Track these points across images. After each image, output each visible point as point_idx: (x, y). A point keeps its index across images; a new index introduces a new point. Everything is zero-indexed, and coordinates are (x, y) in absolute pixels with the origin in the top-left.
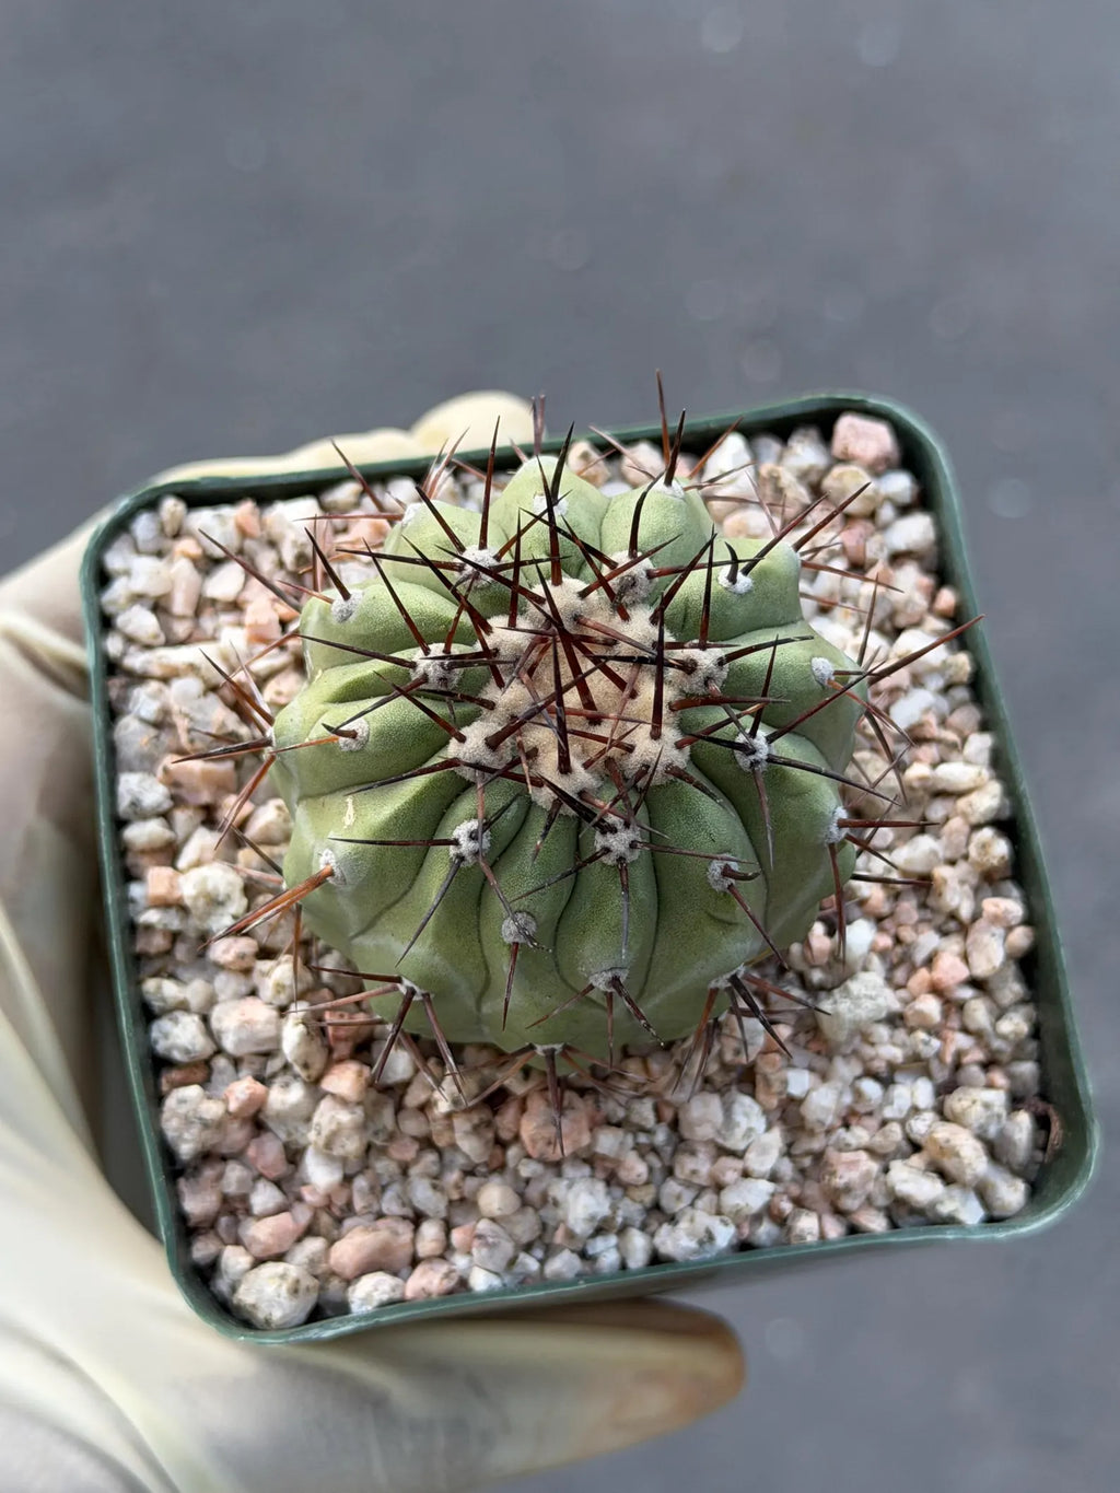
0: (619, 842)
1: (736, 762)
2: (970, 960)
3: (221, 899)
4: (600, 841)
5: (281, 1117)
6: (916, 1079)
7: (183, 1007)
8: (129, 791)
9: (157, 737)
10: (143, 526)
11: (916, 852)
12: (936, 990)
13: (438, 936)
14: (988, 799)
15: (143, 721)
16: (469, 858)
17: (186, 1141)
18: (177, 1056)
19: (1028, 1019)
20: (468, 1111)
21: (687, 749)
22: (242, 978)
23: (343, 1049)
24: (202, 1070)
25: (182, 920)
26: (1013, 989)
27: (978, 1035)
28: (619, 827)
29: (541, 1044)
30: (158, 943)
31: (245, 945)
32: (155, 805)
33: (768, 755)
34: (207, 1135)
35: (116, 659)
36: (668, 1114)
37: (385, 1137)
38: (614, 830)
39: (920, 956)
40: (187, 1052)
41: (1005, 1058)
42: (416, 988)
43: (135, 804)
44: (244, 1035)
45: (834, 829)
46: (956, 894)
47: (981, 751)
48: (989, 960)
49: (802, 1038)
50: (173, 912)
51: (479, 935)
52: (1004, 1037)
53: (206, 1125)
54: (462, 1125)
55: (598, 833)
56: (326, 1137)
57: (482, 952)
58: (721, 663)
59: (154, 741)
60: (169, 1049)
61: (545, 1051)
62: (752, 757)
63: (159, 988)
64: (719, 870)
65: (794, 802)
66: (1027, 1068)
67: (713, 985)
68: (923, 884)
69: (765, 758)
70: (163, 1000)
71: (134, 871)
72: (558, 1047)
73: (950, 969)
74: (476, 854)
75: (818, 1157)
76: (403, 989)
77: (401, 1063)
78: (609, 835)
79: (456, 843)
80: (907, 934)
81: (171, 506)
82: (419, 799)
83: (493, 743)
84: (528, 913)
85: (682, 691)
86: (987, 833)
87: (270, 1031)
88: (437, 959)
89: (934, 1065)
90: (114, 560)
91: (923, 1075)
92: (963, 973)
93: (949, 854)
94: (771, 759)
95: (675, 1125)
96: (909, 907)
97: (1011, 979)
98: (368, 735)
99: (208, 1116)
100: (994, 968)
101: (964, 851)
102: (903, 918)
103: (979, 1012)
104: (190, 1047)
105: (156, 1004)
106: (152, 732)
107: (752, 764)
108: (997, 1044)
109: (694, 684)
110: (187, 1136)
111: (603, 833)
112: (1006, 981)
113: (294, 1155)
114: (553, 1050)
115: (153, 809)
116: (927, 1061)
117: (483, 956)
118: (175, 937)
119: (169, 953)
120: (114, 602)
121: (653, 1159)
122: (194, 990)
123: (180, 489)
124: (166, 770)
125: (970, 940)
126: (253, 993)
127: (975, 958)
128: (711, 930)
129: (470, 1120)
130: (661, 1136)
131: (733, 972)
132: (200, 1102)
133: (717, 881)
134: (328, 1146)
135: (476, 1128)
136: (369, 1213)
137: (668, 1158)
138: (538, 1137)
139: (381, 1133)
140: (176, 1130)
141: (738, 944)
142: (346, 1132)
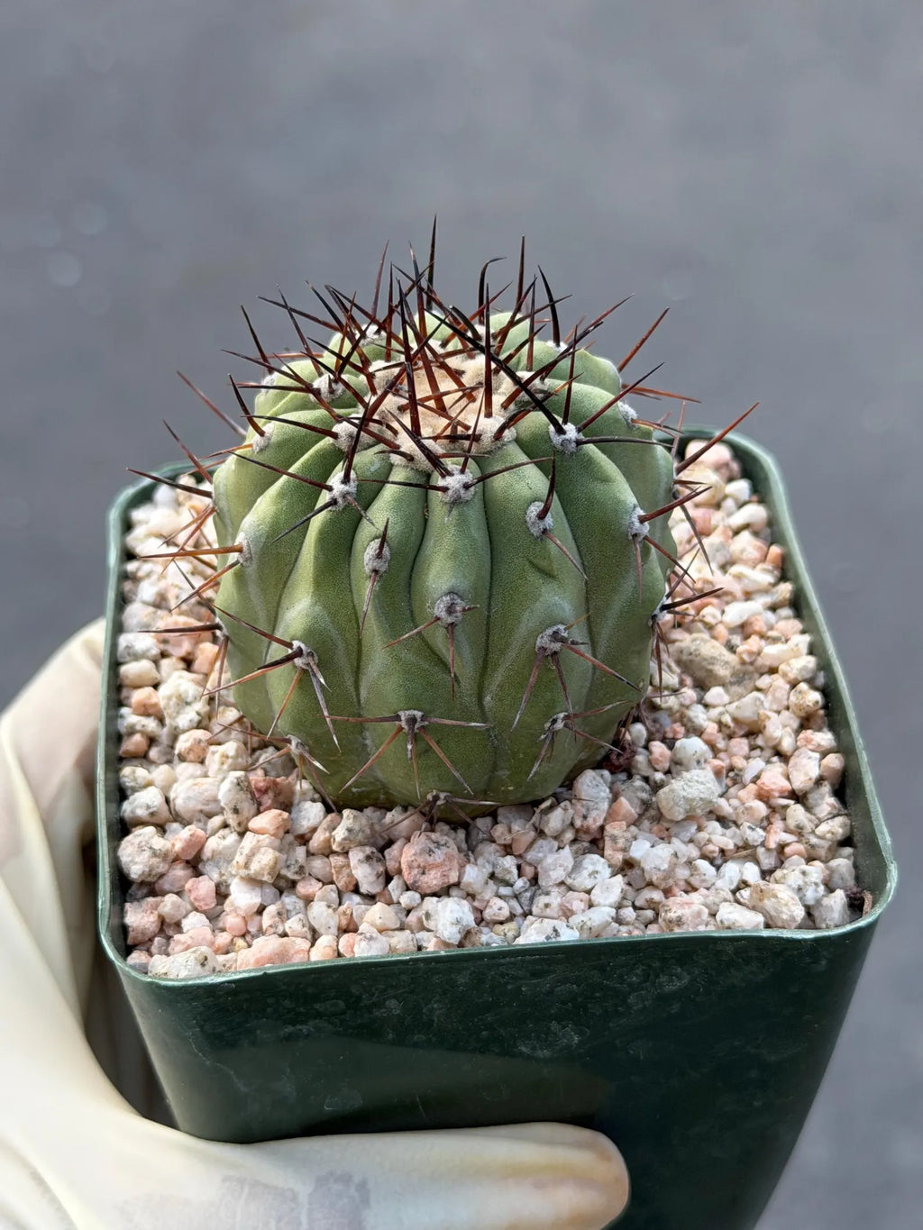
0: (455, 482)
1: (551, 440)
2: (791, 777)
3: (189, 700)
4: (440, 482)
5: (215, 857)
6: (745, 863)
7: (151, 785)
8: (128, 643)
9: (155, 613)
10: (162, 492)
11: (747, 705)
12: (763, 797)
13: (317, 584)
14: (804, 662)
15: (146, 603)
16: (340, 501)
17: (137, 864)
19: (843, 825)
20: (361, 844)
22: (199, 766)
23: (268, 800)
25: (158, 727)
26: (829, 802)
27: (799, 833)
28: (455, 472)
29: (404, 711)
30: (137, 740)
31: (200, 735)
32: (145, 649)
33: (576, 438)
34: (154, 861)
36: (529, 871)
37: (296, 869)
38: (450, 474)
39: (748, 776)
41: (822, 854)
42: (303, 648)
43: (129, 650)
46: (780, 729)
48: (806, 776)
49: (647, 824)
50: (151, 718)
52: (822, 837)
53: (155, 854)
54: (356, 856)
55: (439, 476)
56: (247, 855)
59: (151, 615)
60: (134, 814)
61: (407, 721)
62: (563, 437)
63: (134, 773)
64: (534, 513)
66: (843, 863)
67: (539, 643)
68: (754, 730)
69: (574, 439)
70: (135, 779)
72: (418, 714)
73: (774, 782)
74: (346, 495)
77: (311, 813)
78: (447, 477)
79: (330, 488)
80: (739, 763)
86: (803, 687)
87: (210, 789)
88: (317, 608)
89: (761, 851)
91: (748, 860)
92: (785, 787)
93: (775, 706)
94: (579, 442)
95: (535, 880)
96: (740, 744)
97: (826, 795)
98: (273, 431)
99: (157, 848)
100: (811, 779)
101: (785, 703)
102: (735, 750)
103: (798, 815)
105: (130, 784)
106: (151, 609)
107: (563, 441)
108: (814, 841)
110: (138, 861)
111: (443, 475)
112: (822, 796)
113: (221, 894)
114: (415, 718)
115: (143, 652)
116: (754, 848)
118: (152, 741)
119: (144, 754)
121: (514, 903)
122: (160, 773)
125: (790, 766)
126: (206, 776)
127: (794, 776)
128: (533, 578)
129: (364, 852)
130: (520, 884)
131: (555, 628)
132: (152, 837)
133: (533, 523)
134: (247, 866)
135: (368, 858)
136: (275, 933)
137: (527, 903)
138: (415, 864)
139: (293, 867)
140: (129, 855)
141: (557, 598)
142: (263, 850)
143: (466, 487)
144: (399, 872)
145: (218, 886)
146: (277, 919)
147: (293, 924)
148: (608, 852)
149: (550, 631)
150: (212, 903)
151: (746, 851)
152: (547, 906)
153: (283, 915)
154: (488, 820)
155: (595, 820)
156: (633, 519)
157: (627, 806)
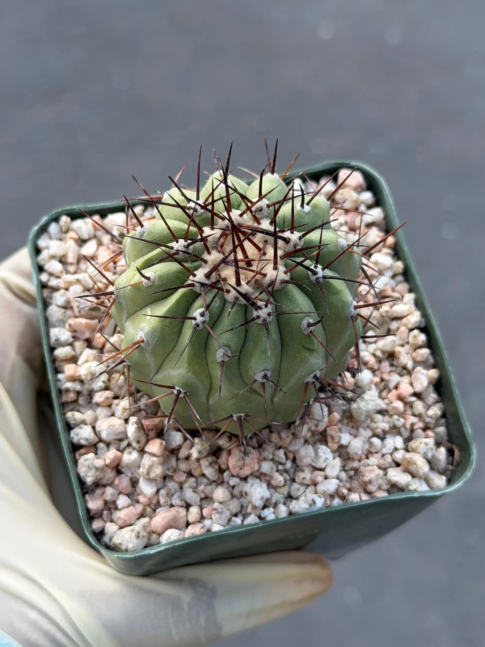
0: (263, 313)
1: (310, 279)
2: (413, 385)
3: (97, 375)
4: (255, 314)
5: (128, 466)
6: (395, 436)
7: (84, 422)
8: (55, 335)
9: (65, 312)
10: (53, 228)
11: (387, 343)
12: (400, 398)
13: (189, 364)
14: (415, 317)
15: (59, 306)
16: (201, 325)
17: (89, 476)
18: (83, 442)
19: (440, 409)
20: (206, 457)
21: (289, 274)
22: (108, 409)
23: (152, 434)
24: (93, 447)
25: (81, 386)
26: (433, 396)
27: (419, 416)
28: (263, 307)
29: (236, 414)
30: (72, 396)
31: (108, 394)
32: (66, 340)
33: (323, 275)
34: (98, 473)
35: (45, 282)
36: (291, 456)
37: (173, 471)
38: (260, 308)
39: (392, 385)
40: (87, 440)
41: (431, 426)
42: (181, 390)
43: (57, 340)
44: (110, 431)
45: (352, 309)
46: (405, 359)
47: (411, 300)
48: (421, 384)
49: (345, 421)
50: (77, 382)
51: (207, 362)
52: (431, 417)
53: (97, 469)
54: (204, 463)
55: (254, 310)
56: (147, 469)
57: (208, 370)
58: (300, 238)
59: (64, 314)
60: (79, 440)
61: (237, 417)
62: (316, 276)
63: (73, 415)
64: (306, 324)
65: (335, 297)
66: (441, 430)
67: (306, 380)
68: (391, 356)
69: (322, 276)
70: (75, 420)
71: (59, 369)
72: (243, 415)
73: (406, 389)
74: (204, 322)
75: (356, 470)
76: (175, 392)
77: (177, 438)
78: (259, 310)
79: (195, 319)
80: (386, 377)
81: (64, 219)
82: (178, 302)
83: (208, 276)
84: (227, 347)
85: (285, 251)
86: (416, 332)
87: (121, 429)
88: (189, 374)
89: (402, 430)
90: (42, 243)
91: (397, 435)
92: (411, 390)
93: (401, 342)
94: (324, 277)
95: (294, 460)
96: (386, 365)
97: (431, 393)
98: (155, 278)
99: (97, 465)
100: (424, 387)
101: (407, 341)
102: (383, 370)
103: (419, 406)
104: (88, 438)
105: (72, 422)
106: (63, 310)
107: (316, 279)
108: (428, 420)
109: (290, 248)
110: (89, 474)
111: (256, 310)
112: (429, 394)
113: (134, 483)
114: (241, 417)
115: (65, 341)
116: (399, 428)
117: (209, 372)
118: (78, 393)
119: (76, 401)
120: (43, 260)
121: (286, 475)
122: (88, 415)
123: (67, 212)
124: (70, 325)
125: (412, 377)
126: (113, 415)
127: (415, 384)
128: (305, 353)
129: (207, 461)
130: (289, 465)
131: (315, 373)
132: (94, 460)
133: (305, 329)
134: (148, 474)
135: (211, 464)
136: (167, 505)
137: (292, 474)
138: (236, 466)
139: (171, 469)
140: (84, 472)
141: (316, 360)
142: (156, 466)
143: (269, 314)
144: (228, 468)
145: (131, 479)
146: (167, 498)
147: (176, 501)
148: (330, 444)
149: (313, 375)
150: (130, 489)
151: (395, 430)
152: (304, 479)
153: (170, 495)
154: (267, 431)
155: (322, 427)
156: (351, 310)
157: (337, 416)
